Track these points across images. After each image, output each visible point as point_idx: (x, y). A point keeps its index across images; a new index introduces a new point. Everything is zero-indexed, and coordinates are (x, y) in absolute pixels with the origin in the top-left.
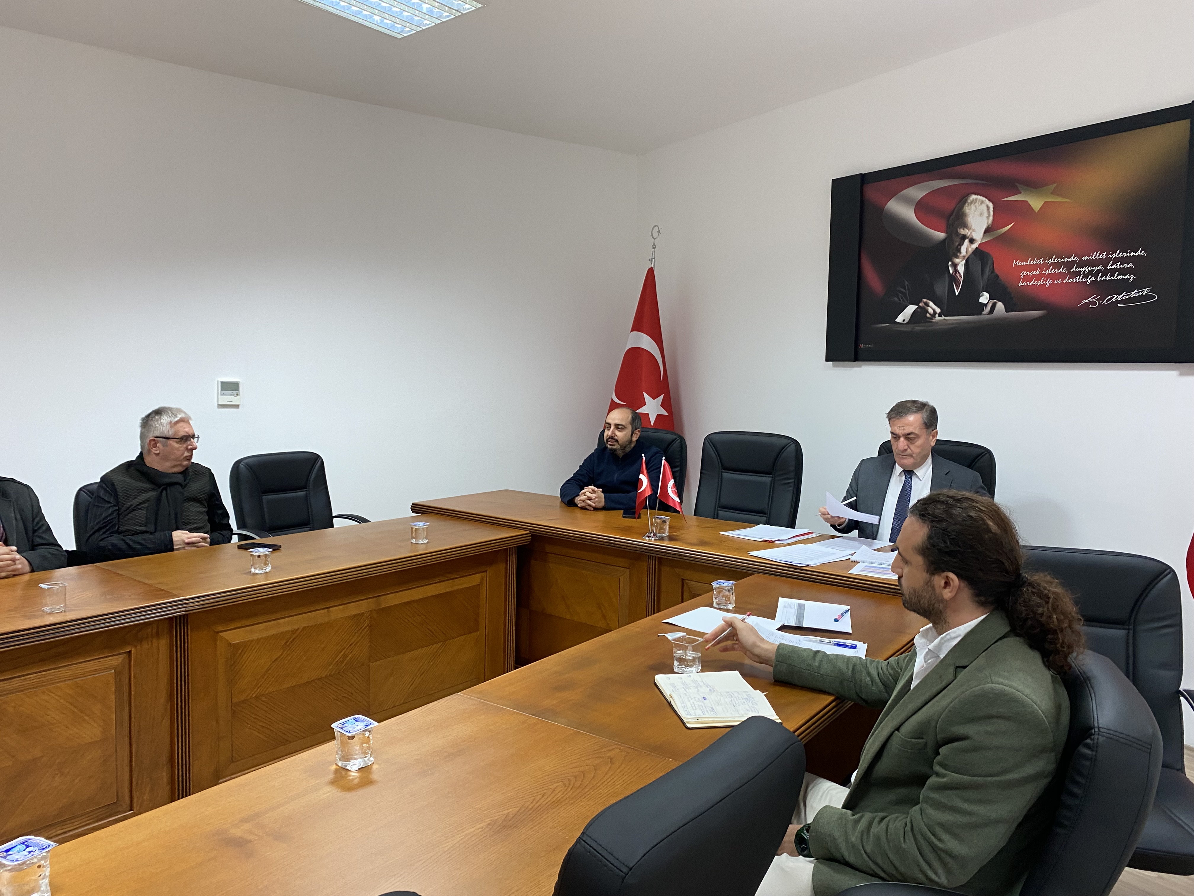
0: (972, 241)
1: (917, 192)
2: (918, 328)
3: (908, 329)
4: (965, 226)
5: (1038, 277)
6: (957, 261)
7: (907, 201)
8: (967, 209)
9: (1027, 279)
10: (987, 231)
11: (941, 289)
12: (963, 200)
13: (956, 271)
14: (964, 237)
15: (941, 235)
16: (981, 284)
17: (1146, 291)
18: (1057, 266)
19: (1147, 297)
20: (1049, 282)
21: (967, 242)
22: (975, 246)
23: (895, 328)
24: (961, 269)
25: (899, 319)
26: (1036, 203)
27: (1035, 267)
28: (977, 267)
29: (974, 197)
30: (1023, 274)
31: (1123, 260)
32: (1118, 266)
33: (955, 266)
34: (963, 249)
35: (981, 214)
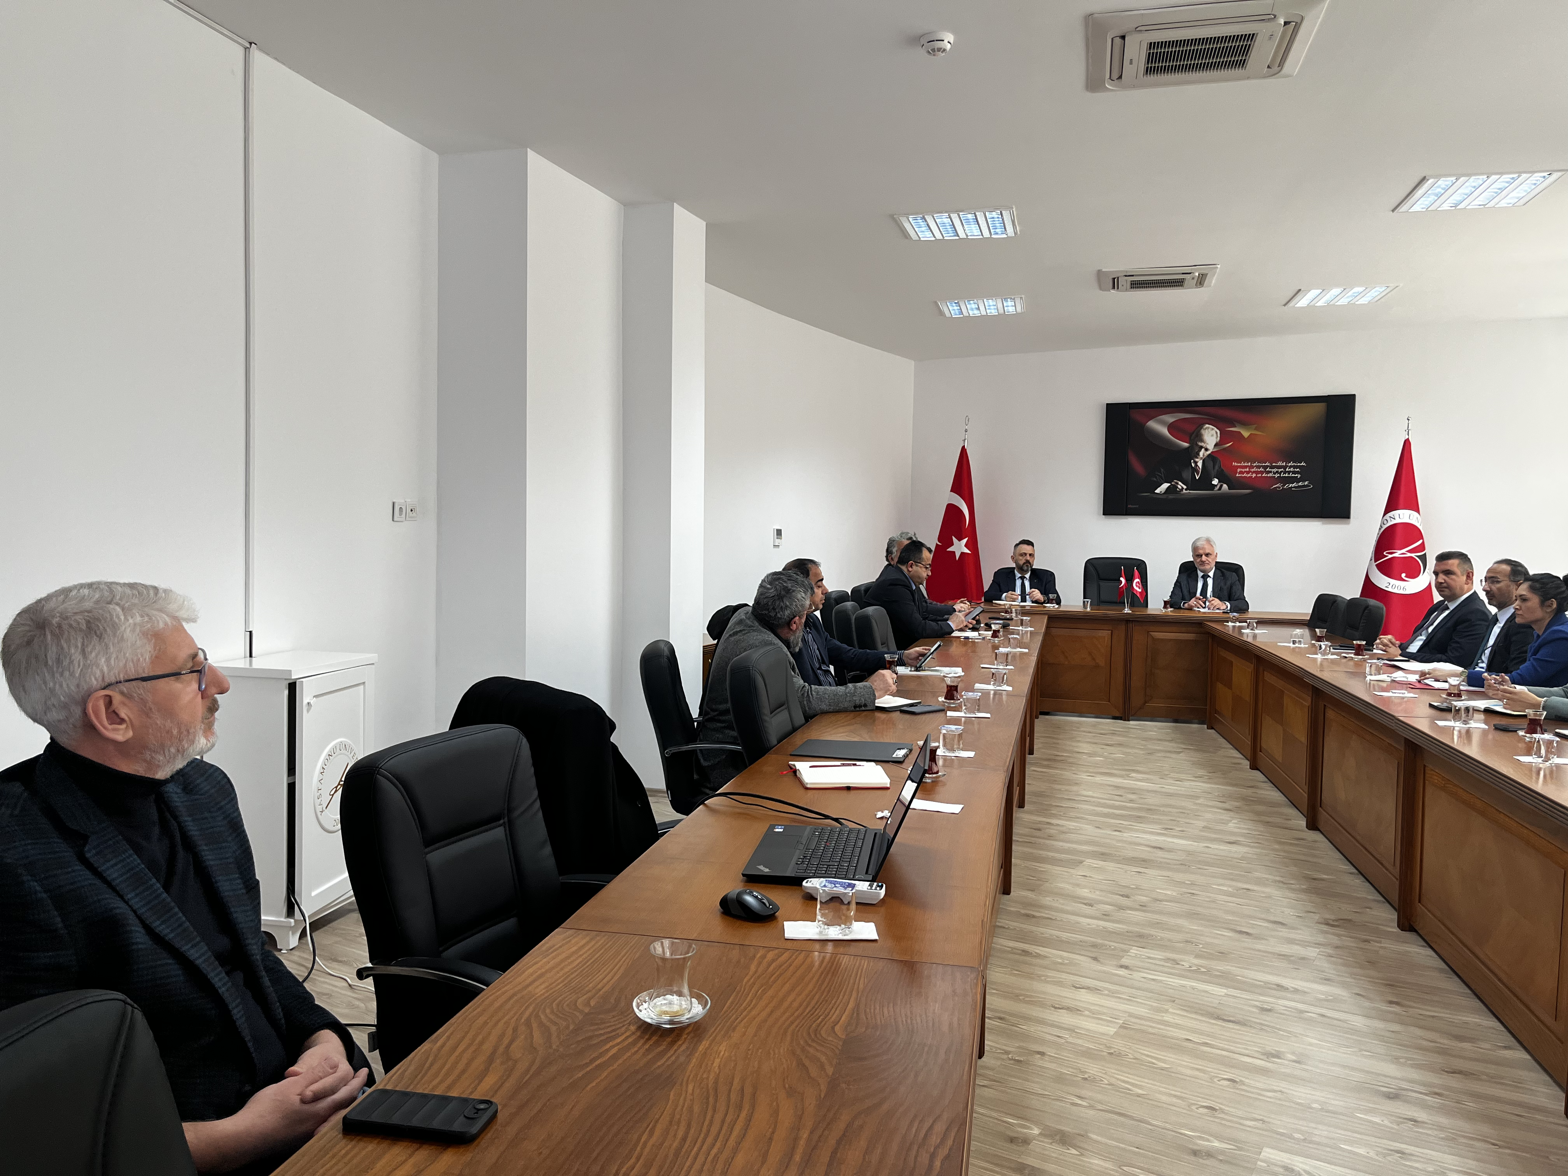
0: (1206, 450)
1: (1170, 419)
2: (1171, 497)
3: (1165, 497)
4: (1202, 441)
5: (1248, 473)
6: (1197, 460)
7: (1163, 423)
8: (1203, 431)
9: (1241, 472)
10: (1216, 445)
11: (1186, 474)
12: (1201, 426)
13: (1196, 465)
14: (1201, 447)
15: (1186, 445)
16: (1213, 473)
17: (1306, 483)
18: (1258, 467)
19: (1307, 486)
20: (1254, 475)
21: (1203, 450)
22: (1208, 453)
23: (1155, 496)
24: (1200, 464)
25: (1157, 491)
26: (1246, 434)
27: (1246, 467)
28: (1210, 464)
29: (1207, 426)
30: (1239, 470)
31: (1295, 467)
32: (1292, 469)
33: (1196, 463)
34: (1201, 454)
35: (1212, 435)
